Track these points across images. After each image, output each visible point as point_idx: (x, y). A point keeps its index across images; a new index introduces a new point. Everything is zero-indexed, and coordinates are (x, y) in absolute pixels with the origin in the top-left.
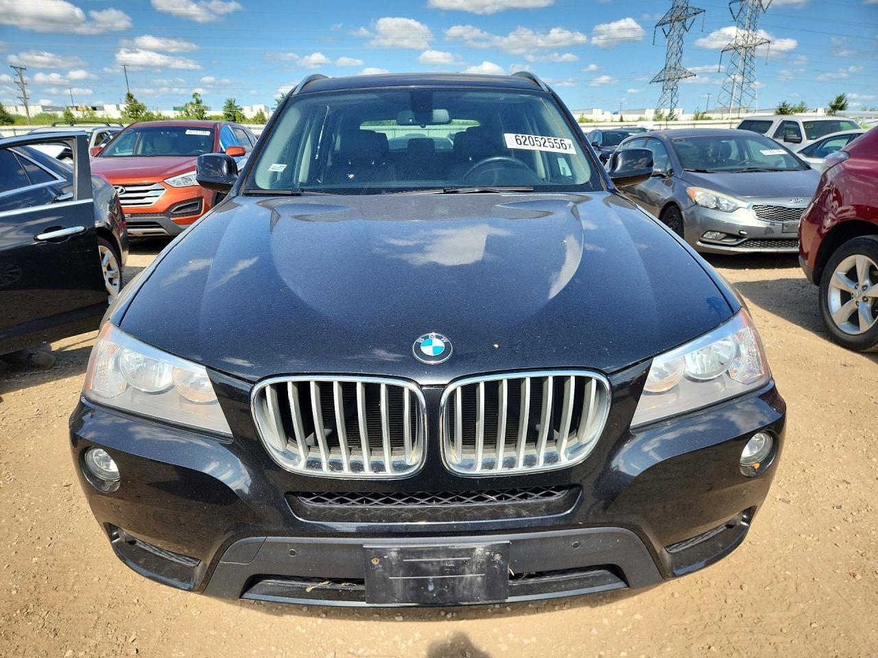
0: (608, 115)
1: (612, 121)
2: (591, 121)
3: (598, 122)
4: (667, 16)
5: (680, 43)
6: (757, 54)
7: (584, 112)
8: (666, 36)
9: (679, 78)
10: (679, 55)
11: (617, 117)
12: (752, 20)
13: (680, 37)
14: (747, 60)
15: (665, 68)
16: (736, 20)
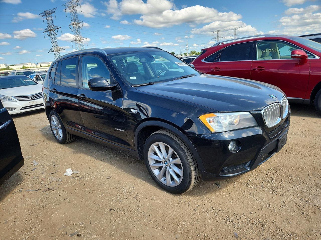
0: (34, 65)
1: (37, 67)
2: (28, 68)
3: (30, 68)
4: (47, 29)
5: (55, 38)
6: (83, 42)
7: (24, 64)
8: (49, 36)
9: (59, 51)
10: (56, 42)
11: (39, 65)
12: (78, 31)
13: (55, 36)
14: (81, 44)
15: (53, 47)
16: (73, 31)
